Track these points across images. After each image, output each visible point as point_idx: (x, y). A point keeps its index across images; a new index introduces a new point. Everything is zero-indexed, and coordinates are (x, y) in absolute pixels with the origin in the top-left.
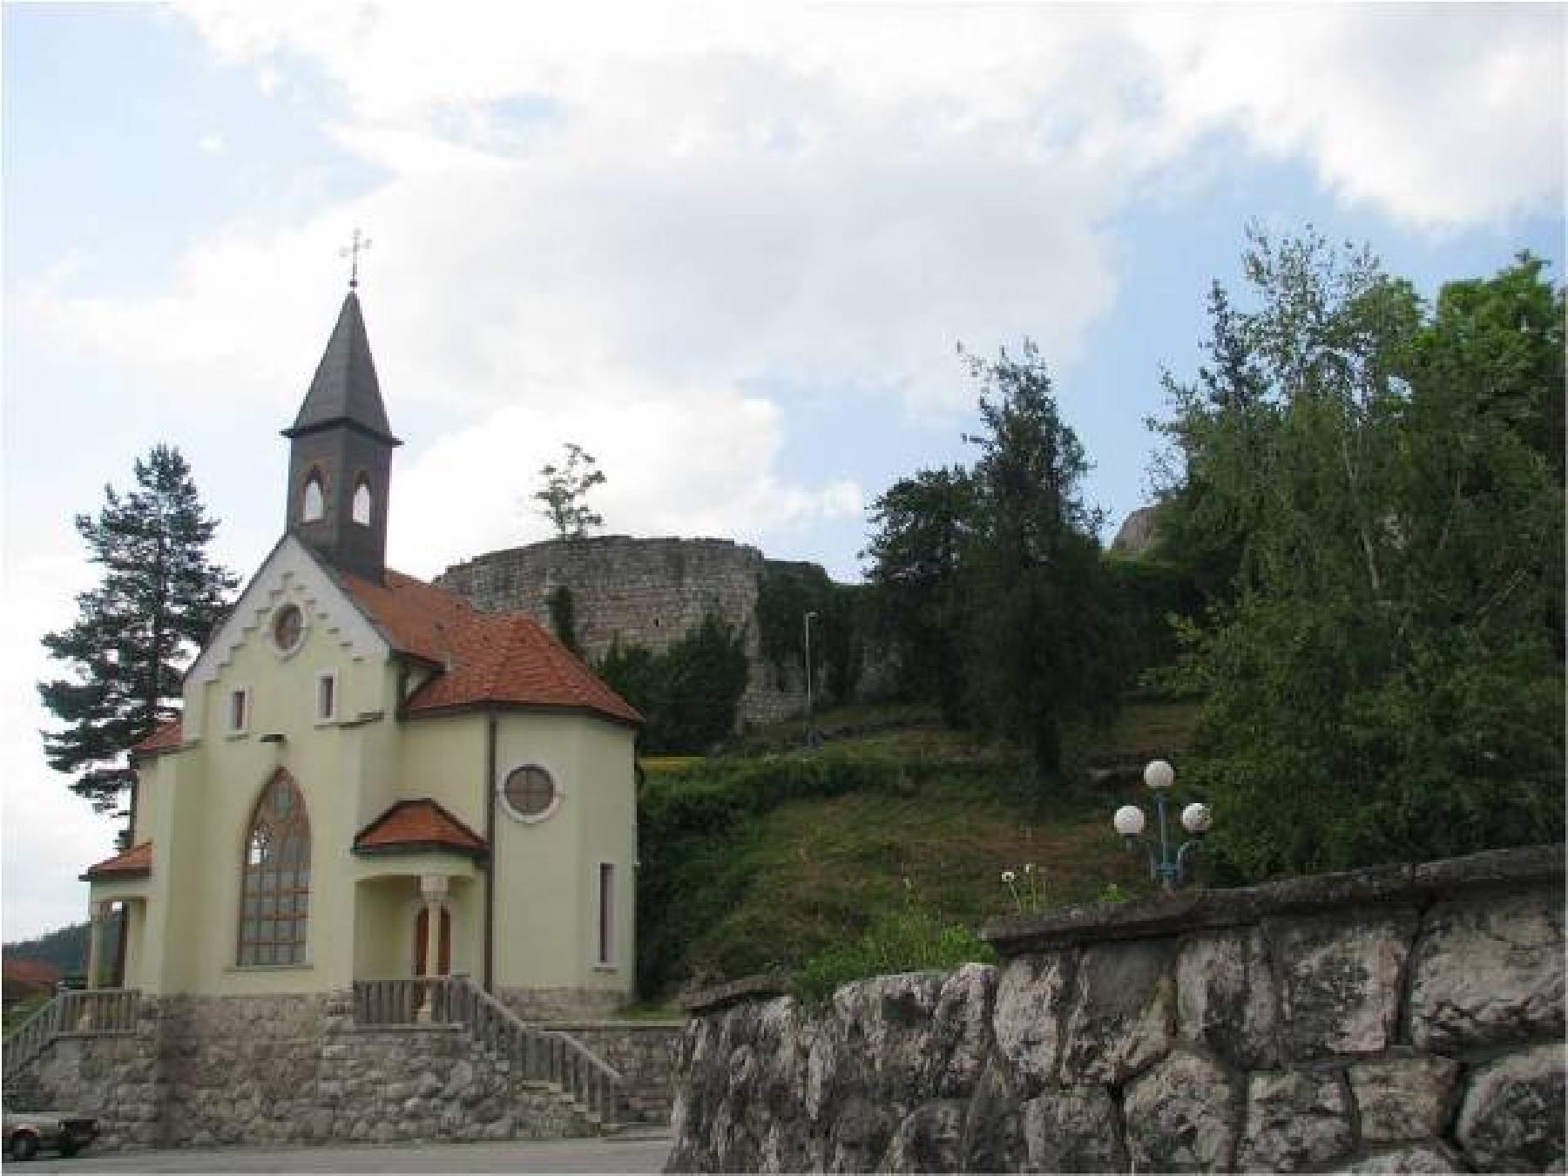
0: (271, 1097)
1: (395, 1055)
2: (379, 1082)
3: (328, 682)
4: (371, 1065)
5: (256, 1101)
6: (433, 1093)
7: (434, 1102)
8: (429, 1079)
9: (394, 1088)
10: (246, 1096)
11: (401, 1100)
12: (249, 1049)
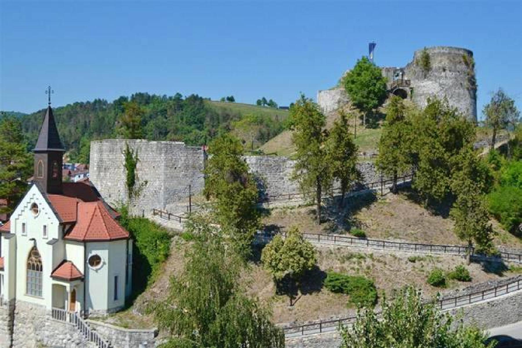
0: (36, 329)
1: (61, 329)
2: (58, 334)
3: (45, 227)
4: (56, 330)
5: (32, 329)
6: (69, 340)
7: (69, 342)
8: (68, 336)
9: (61, 337)
10: (30, 328)
11: (63, 339)
12: (30, 316)
